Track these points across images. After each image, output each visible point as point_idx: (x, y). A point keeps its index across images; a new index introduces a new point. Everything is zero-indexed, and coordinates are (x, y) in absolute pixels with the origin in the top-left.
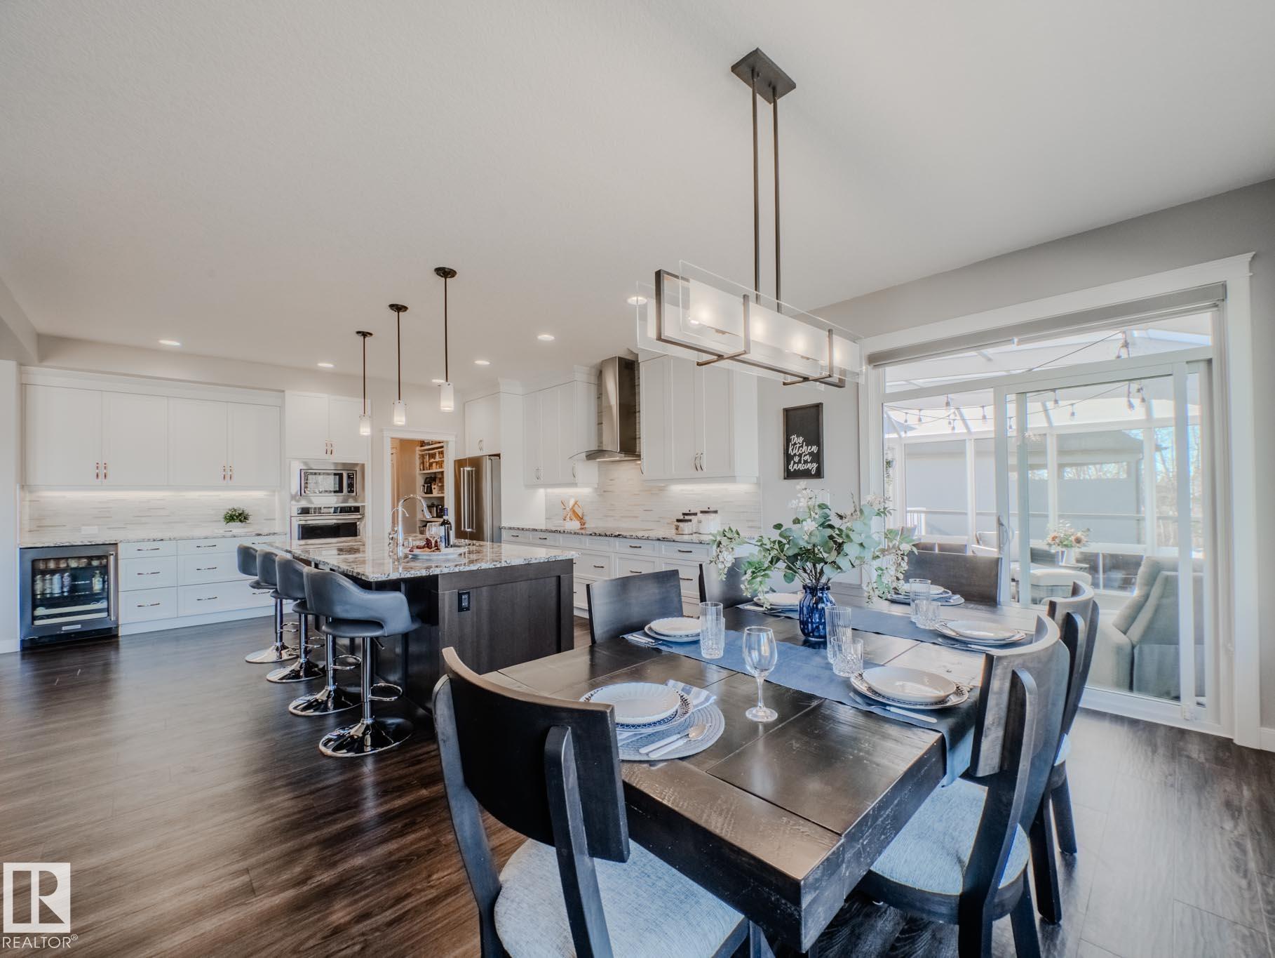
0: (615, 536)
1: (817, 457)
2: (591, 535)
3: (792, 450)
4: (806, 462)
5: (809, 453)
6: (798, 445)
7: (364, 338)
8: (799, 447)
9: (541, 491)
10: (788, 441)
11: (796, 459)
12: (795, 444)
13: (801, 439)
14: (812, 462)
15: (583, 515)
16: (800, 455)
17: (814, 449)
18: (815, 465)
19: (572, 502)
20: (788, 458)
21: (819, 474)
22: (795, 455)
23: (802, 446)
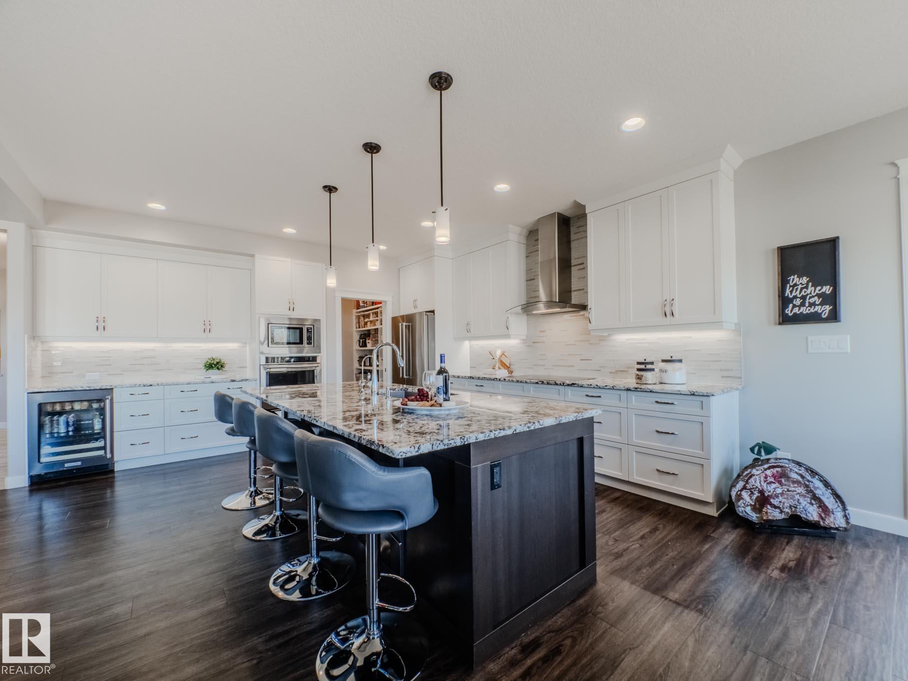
0: (568, 385)
1: (833, 299)
2: (537, 383)
3: (791, 292)
4: (812, 305)
5: (817, 295)
6: (800, 286)
7: (330, 193)
8: (802, 289)
9: (467, 344)
10: (784, 282)
11: (798, 302)
12: (795, 285)
13: (805, 280)
14: (822, 304)
15: (510, 364)
16: (804, 298)
17: (827, 289)
18: (828, 308)
19: (499, 353)
20: (784, 301)
21: (834, 317)
22: (795, 297)
23: (807, 287)
